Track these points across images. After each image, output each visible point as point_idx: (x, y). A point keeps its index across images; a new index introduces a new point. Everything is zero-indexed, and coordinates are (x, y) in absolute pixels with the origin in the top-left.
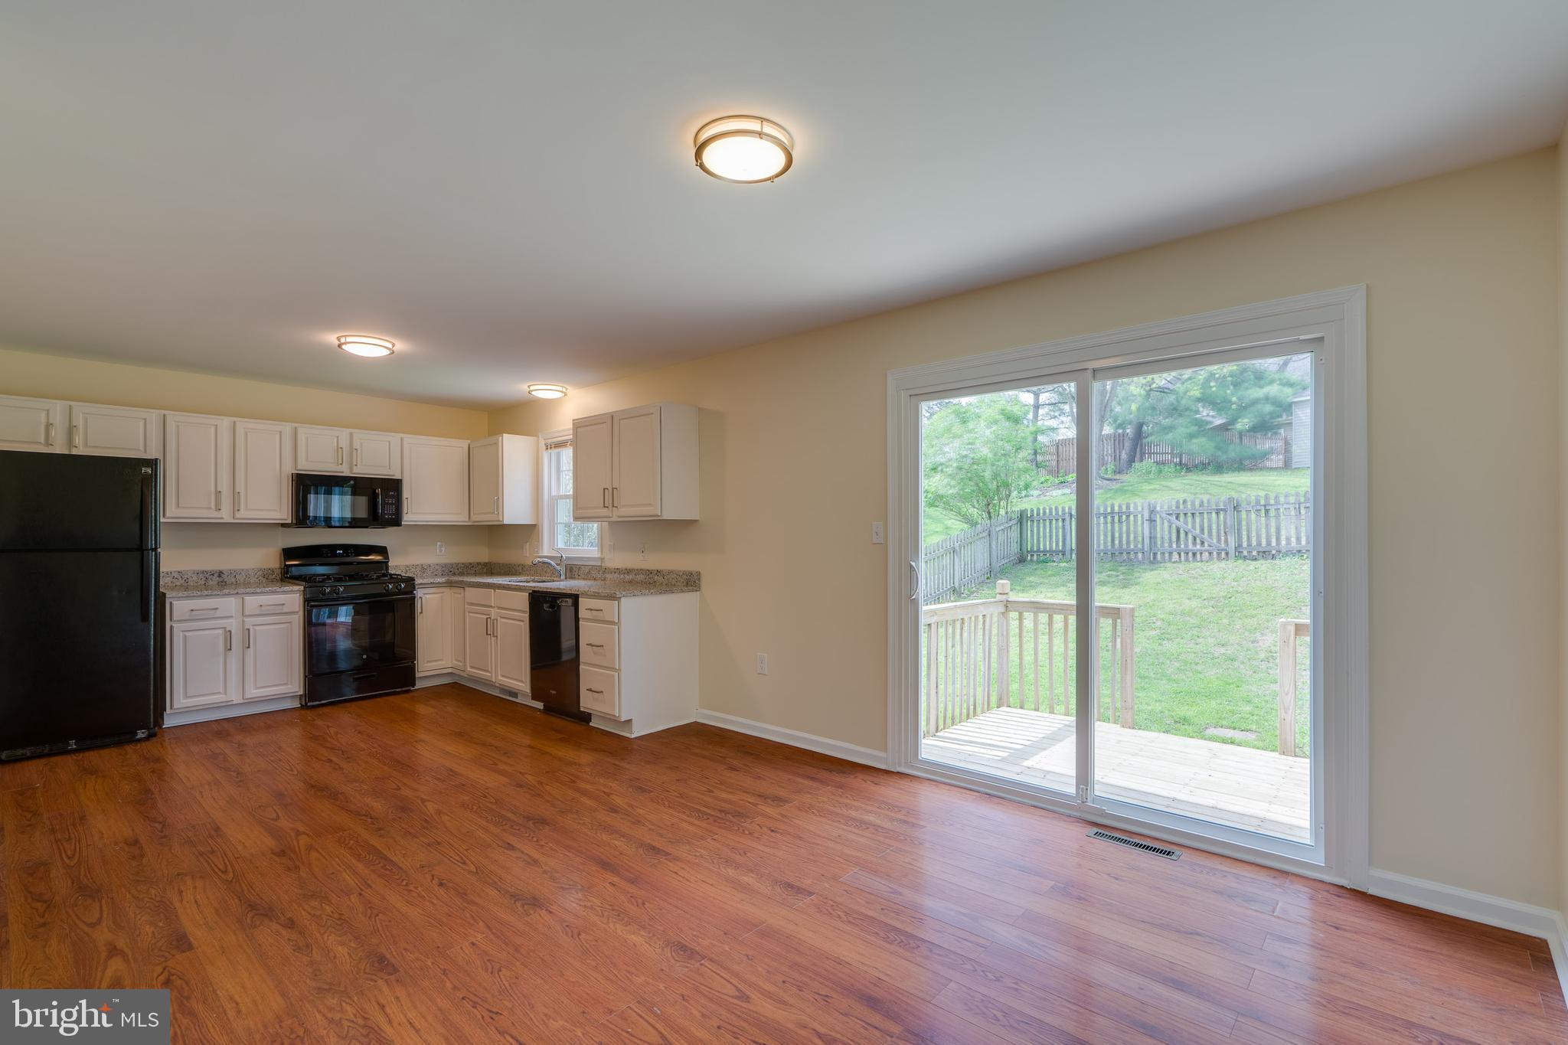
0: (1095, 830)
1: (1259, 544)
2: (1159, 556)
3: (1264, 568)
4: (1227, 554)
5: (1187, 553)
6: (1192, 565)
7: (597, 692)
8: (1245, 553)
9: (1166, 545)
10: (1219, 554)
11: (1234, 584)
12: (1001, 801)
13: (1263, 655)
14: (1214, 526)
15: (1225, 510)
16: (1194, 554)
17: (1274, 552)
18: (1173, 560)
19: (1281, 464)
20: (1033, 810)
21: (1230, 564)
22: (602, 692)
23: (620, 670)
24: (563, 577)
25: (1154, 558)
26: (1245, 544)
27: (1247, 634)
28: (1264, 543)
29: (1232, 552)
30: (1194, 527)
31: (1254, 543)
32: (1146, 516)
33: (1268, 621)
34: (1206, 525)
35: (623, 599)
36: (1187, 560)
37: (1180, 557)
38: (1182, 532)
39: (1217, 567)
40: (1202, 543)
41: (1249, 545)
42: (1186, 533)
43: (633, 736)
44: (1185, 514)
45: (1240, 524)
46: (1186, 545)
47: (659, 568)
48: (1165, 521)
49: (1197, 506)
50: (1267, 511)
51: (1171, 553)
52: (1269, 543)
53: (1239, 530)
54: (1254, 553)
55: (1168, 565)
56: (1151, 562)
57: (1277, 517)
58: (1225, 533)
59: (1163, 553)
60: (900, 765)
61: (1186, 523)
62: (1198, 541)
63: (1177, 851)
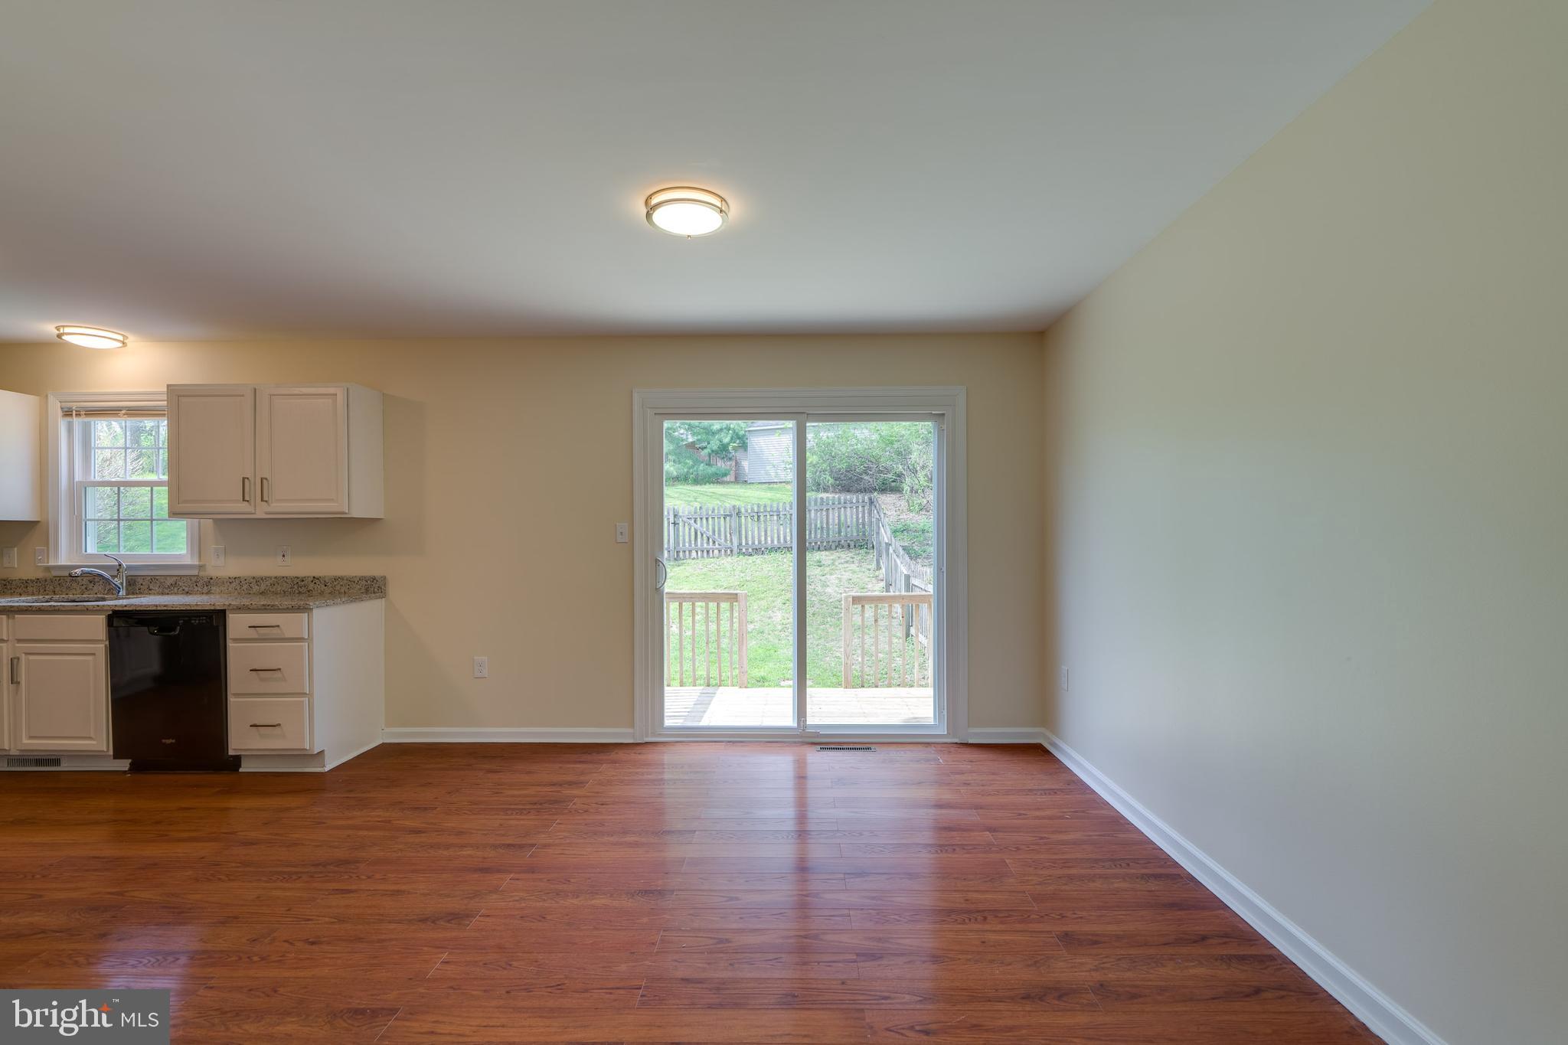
0: (819, 747)
1: (753, 543)
2: (681, 554)
3: (758, 561)
4: (732, 551)
5: (703, 551)
6: (707, 561)
7: (274, 726)
8: (744, 550)
9: (687, 544)
10: (725, 551)
11: (742, 575)
12: (742, 744)
13: (780, 627)
14: (722, 529)
15: (731, 516)
16: (708, 552)
17: (763, 549)
18: (692, 557)
19: (733, 479)
20: (769, 744)
21: (735, 558)
22: (279, 725)
23: (310, 695)
24: (122, 593)
25: (678, 556)
26: (744, 544)
27: (762, 613)
28: (756, 543)
29: (735, 549)
30: (708, 529)
31: (750, 543)
32: (672, 520)
33: (774, 602)
34: (716, 529)
35: (316, 612)
36: (702, 557)
37: (697, 554)
38: (699, 533)
39: (727, 562)
40: (714, 542)
41: (747, 544)
42: (702, 535)
43: (327, 769)
44: (701, 519)
45: (740, 526)
46: (702, 544)
47: (316, 575)
48: (686, 524)
49: (710, 513)
50: (759, 517)
51: (690, 551)
52: (760, 542)
53: (740, 532)
54: (750, 550)
55: (689, 561)
56: (675, 559)
57: (765, 522)
58: (730, 534)
59: (684, 551)
60: (647, 736)
61: (702, 526)
62: (711, 540)
63: (873, 747)
